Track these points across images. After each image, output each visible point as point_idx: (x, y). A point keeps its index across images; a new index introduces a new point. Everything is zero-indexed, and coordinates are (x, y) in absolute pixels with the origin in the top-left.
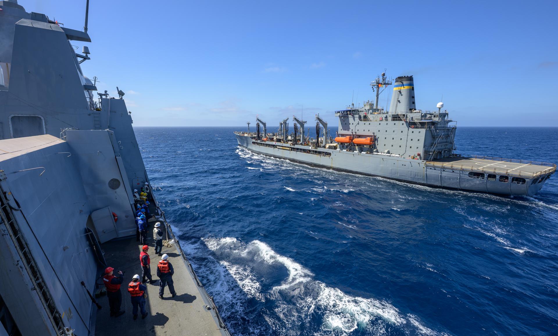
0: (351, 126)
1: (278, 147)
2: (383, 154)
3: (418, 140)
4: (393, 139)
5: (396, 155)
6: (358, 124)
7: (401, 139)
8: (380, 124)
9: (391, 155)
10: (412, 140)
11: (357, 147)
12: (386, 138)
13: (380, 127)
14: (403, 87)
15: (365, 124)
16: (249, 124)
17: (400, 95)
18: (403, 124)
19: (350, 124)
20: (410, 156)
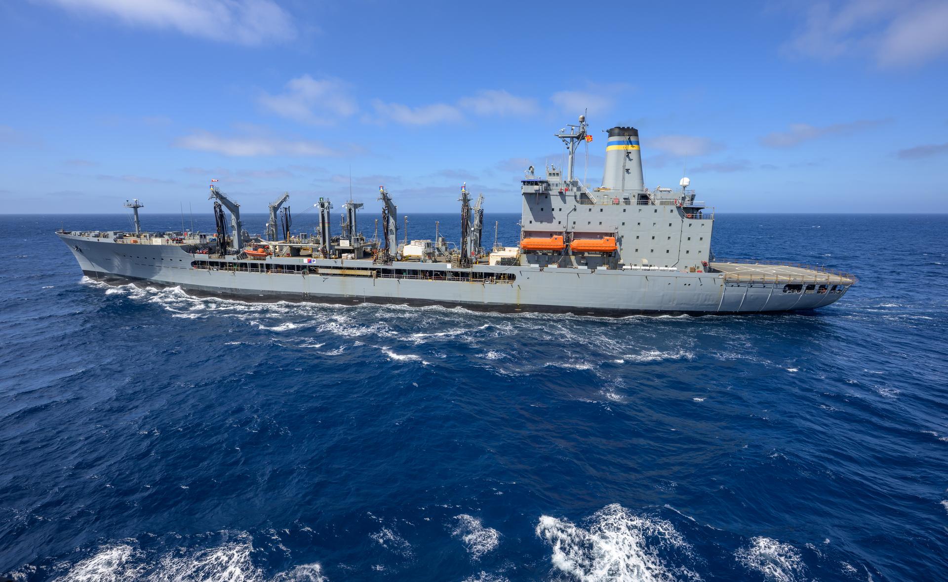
0: (555, 213)
1: (321, 271)
2: (633, 267)
3: (701, 239)
4: (653, 238)
5: (661, 268)
6: (575, 210)
7: (669, 238)
8: (625, 210)
9: (651, 268)
10: (689, 239)
11: (573, 258)
12: (638, 237)
13: (624, 217)
14: (630, 146)
15: (590, 210)
16: (136, 208)
17: (627, 159)
18: (672, 211)
19: (553, 210)
20: (686, 267)
